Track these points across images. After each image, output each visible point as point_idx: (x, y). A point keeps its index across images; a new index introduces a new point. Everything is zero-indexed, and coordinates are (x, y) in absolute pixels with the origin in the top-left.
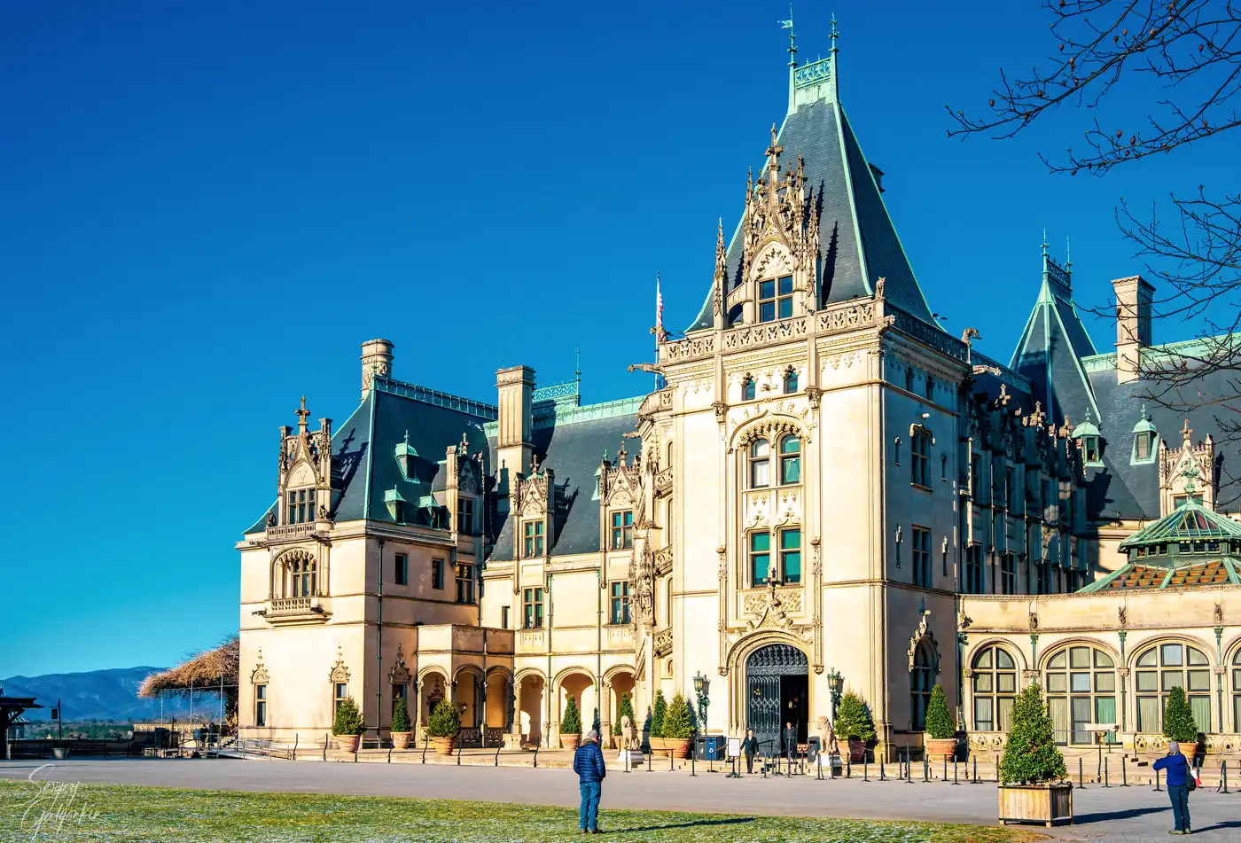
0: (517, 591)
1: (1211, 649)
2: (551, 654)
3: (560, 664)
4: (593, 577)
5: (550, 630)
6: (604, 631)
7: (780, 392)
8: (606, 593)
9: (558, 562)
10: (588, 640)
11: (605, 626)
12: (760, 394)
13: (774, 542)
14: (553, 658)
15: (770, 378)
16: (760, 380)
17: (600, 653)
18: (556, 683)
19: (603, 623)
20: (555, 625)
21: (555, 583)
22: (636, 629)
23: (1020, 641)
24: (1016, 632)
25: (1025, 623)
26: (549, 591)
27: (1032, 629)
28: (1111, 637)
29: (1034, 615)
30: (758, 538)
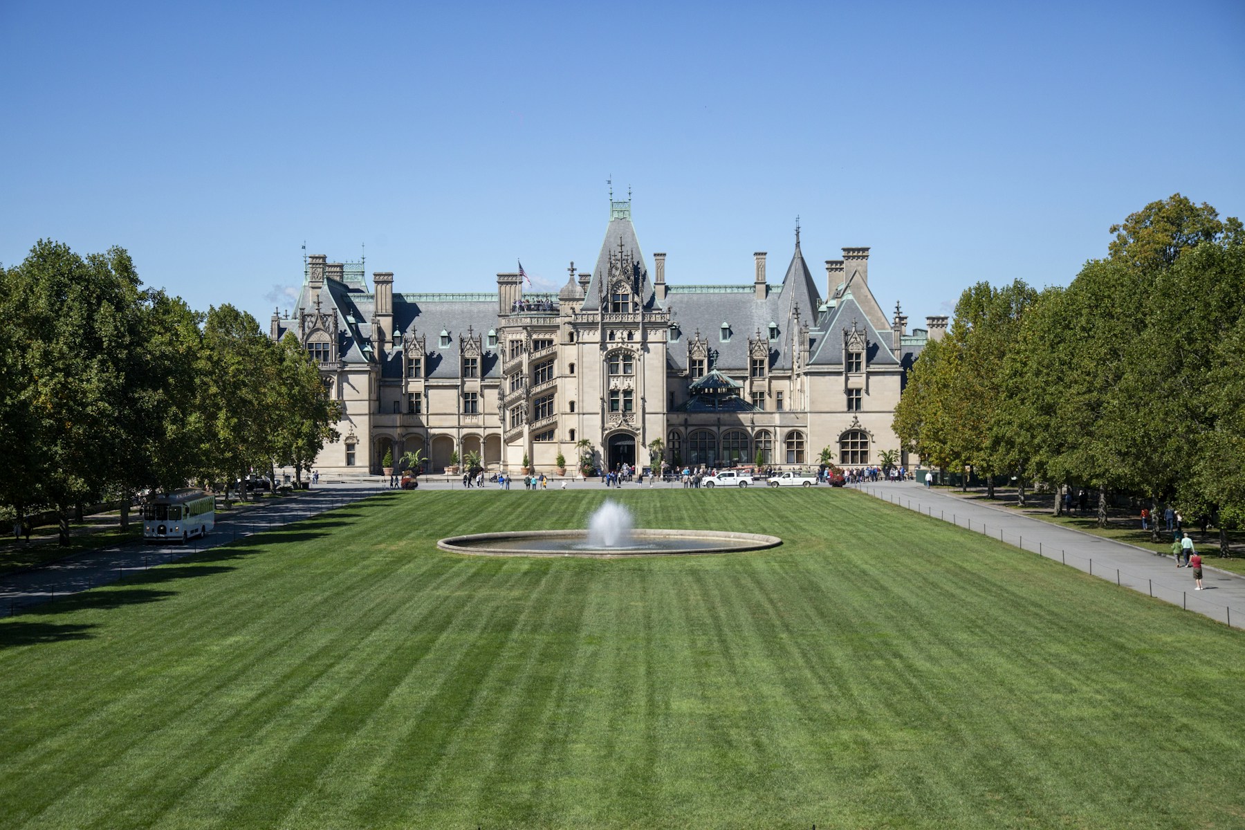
0: (404, 394)
1: (749, 433)
2: (428, 427)
3: (434, 432)
4: (454, 391)
5: (427, 415)
6: (461, 416)
7: (626, 340)
8: (461, 399)
9: (432, 382)
10: (453, 421)
12: (617, 340)
13: (621, 396)
15: (621, 334)
16: (617, 334)
17: (460, 427)
18: (431, 441)
19: (461, 412)
20: (430, 412)
21: (431, 392)
22: (503, 420)
23: (682, 429)
24: (681, 425)
25: (683, 423)
26: (426, 396)
27: (686, 424)
28: (715, 429)
29: (686, 419)
30: (614, 393)
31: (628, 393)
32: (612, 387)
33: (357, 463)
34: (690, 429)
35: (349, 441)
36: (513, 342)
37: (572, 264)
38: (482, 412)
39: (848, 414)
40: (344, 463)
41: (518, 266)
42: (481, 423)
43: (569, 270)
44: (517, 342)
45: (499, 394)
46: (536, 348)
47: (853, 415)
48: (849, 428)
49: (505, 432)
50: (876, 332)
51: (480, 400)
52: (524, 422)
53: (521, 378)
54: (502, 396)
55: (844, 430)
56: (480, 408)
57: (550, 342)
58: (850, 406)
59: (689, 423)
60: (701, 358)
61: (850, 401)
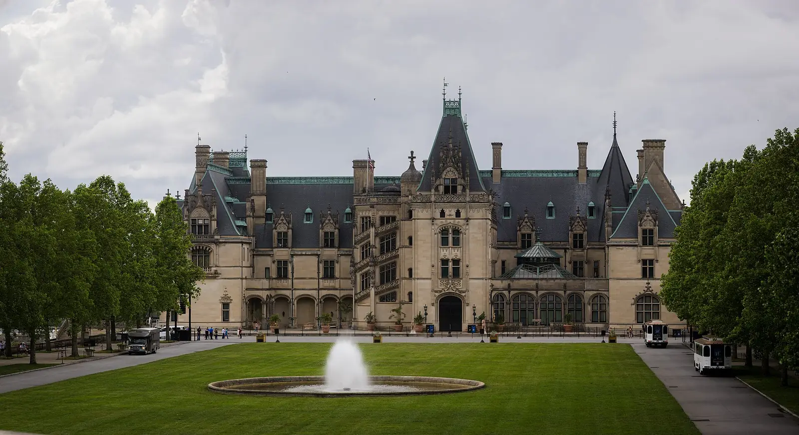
0: (274, 262)
1: (562, 296)
2: (293, 289)
3: (297, 293)
4: (315, 259)
5: (292, 279)
6: (321, 280)
7: (454, 217)
8: (321, 266)
9: (298, 251)
10: (314, 284)
11: (321, 279)
12: (446, 217)
13: (450, 264)
14: (294, 291)
15: (450, 212)
16: (447, 212)
17: (319, 289)
18: (295, 301)
19: (321, 276)
20: (295, 277)
21: (295, 259)
22: (355, 283)
23: (506, 293)
24: (505, 290)
25: (507, 287)
26: (292, 262)
27: (509, 289)
28: (533, 293)
29: (509, 284)
30: (445, 262)
31: (456, 262)
32: (442, 256)
33: (231, 319)
34: (512, 293)
35: (225, 301)
36: (363, 218)
37: (412, 153)
38: (338, 277)
39: (642, 281)
40: (220, 319)
41: (367, 154)
42: (337, 286)
43: (409, 158)
44: (366, 218)
45: (351, 262)
46: (382, 224)
47: (647, 281)
48: (642, 292)
49: (356, 294)
50: (667, 211)
51: (337, 266)
52: (371, 285)
53: (369, 249)
54: (353, 264)
55: (638, 294)
56: (337, 274)
57: (394, 218)
58: (644, 275)
59: (512, 288)
60: (529, 232)
61: (644, 270)
